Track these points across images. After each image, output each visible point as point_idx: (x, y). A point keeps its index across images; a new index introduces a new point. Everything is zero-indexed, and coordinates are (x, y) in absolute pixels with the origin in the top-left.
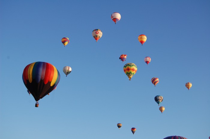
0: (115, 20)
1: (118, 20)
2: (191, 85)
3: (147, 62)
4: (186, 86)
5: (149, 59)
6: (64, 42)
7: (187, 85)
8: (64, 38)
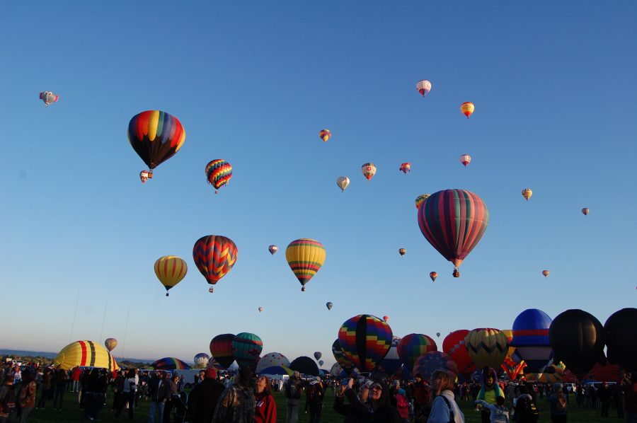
0: (423, 91)
1: (427, 90)
2: (530, 193)
3: (465, 163)
4: (523, 194)
5: (468, 158)
6: (322, 137)
7: (525, 194)
8: (323, 131)
